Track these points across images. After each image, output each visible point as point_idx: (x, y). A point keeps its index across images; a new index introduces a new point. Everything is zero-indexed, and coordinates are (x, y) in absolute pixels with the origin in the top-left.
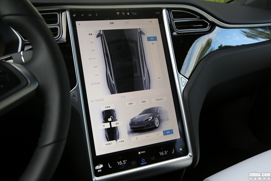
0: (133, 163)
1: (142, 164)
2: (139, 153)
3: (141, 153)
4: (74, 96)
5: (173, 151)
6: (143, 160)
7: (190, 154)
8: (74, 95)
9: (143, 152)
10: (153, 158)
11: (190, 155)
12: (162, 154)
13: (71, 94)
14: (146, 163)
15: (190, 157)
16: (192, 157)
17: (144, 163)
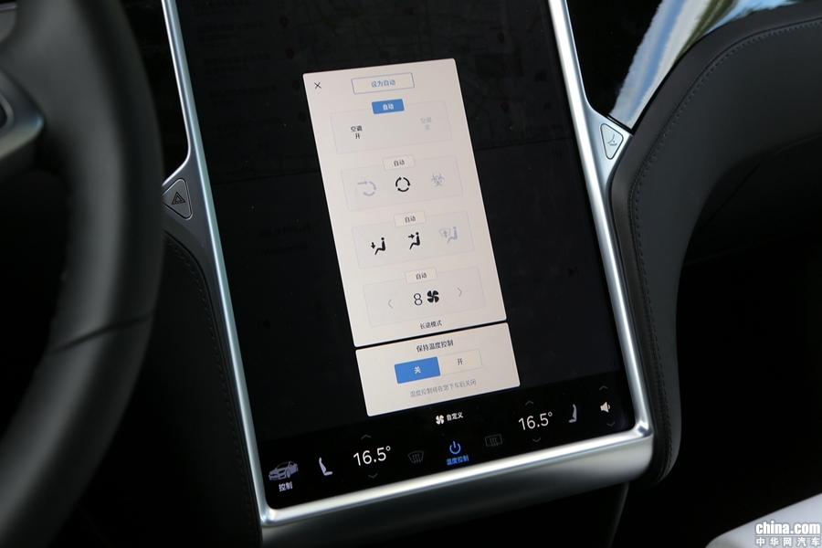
0: (417, 458)
1: (449, 462)
2: (440, 420)
3: (445, 419)
4: (178, 199)
5: (575, 415)
6: (455, 447)
7: (644, 423)
8: (177, 195)
9: (454, 415)
10: (494, 441)
11: (642, 430)
12: (528, 423)
13: (169, 194)
14: (466, 458)
15: (641, 435)
16: (651, 438)
17: (460, 459)
